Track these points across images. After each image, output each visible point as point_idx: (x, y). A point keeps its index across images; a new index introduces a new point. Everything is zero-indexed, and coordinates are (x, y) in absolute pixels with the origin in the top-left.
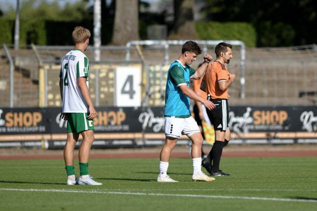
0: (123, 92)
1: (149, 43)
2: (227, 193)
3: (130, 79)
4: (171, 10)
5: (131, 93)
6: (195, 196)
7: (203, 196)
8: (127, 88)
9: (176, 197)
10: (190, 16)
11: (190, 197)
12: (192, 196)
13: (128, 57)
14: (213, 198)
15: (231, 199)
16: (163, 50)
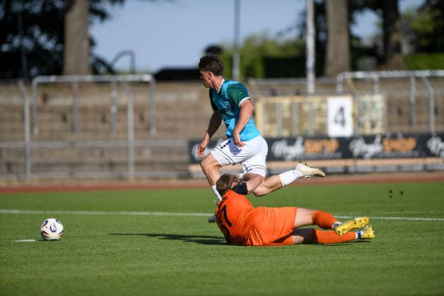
0: (336, 121)
1: (360, 75)
2: (430, 216)
3: (342, 110)
4: (380, 44)
5: (343, 123)
6: (398, 218)
7: (406, 218)
8: (340, 118)
9: (380, 220)
10: (398, 49)
11: (393, 220)
12: (395, 218)
13: (340, 88)
14: (415, 221)
15: (432, 221)
16: (372, 82)
